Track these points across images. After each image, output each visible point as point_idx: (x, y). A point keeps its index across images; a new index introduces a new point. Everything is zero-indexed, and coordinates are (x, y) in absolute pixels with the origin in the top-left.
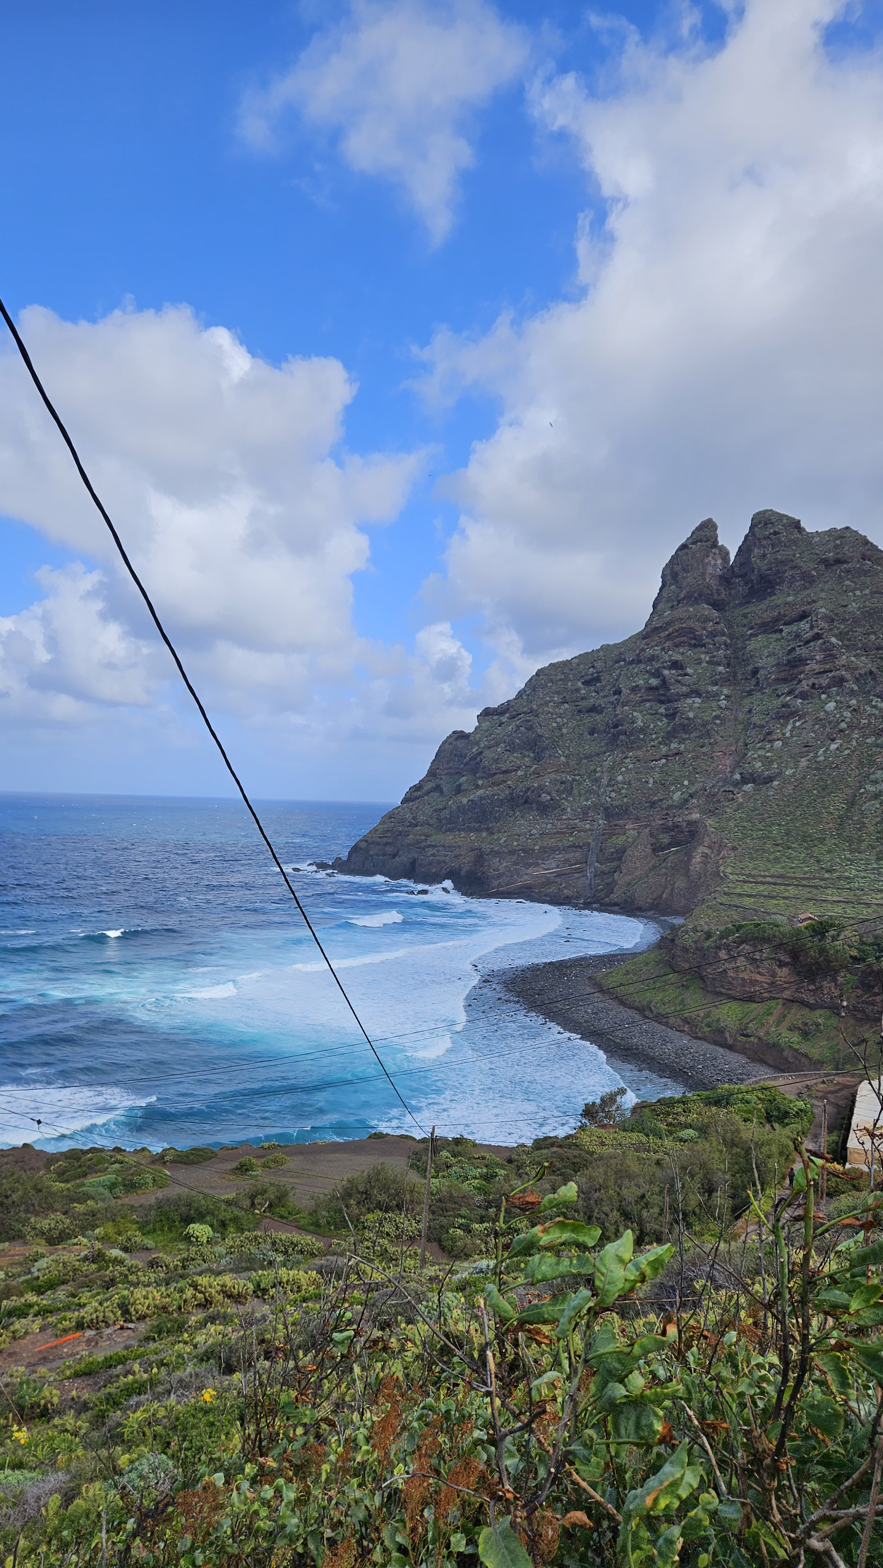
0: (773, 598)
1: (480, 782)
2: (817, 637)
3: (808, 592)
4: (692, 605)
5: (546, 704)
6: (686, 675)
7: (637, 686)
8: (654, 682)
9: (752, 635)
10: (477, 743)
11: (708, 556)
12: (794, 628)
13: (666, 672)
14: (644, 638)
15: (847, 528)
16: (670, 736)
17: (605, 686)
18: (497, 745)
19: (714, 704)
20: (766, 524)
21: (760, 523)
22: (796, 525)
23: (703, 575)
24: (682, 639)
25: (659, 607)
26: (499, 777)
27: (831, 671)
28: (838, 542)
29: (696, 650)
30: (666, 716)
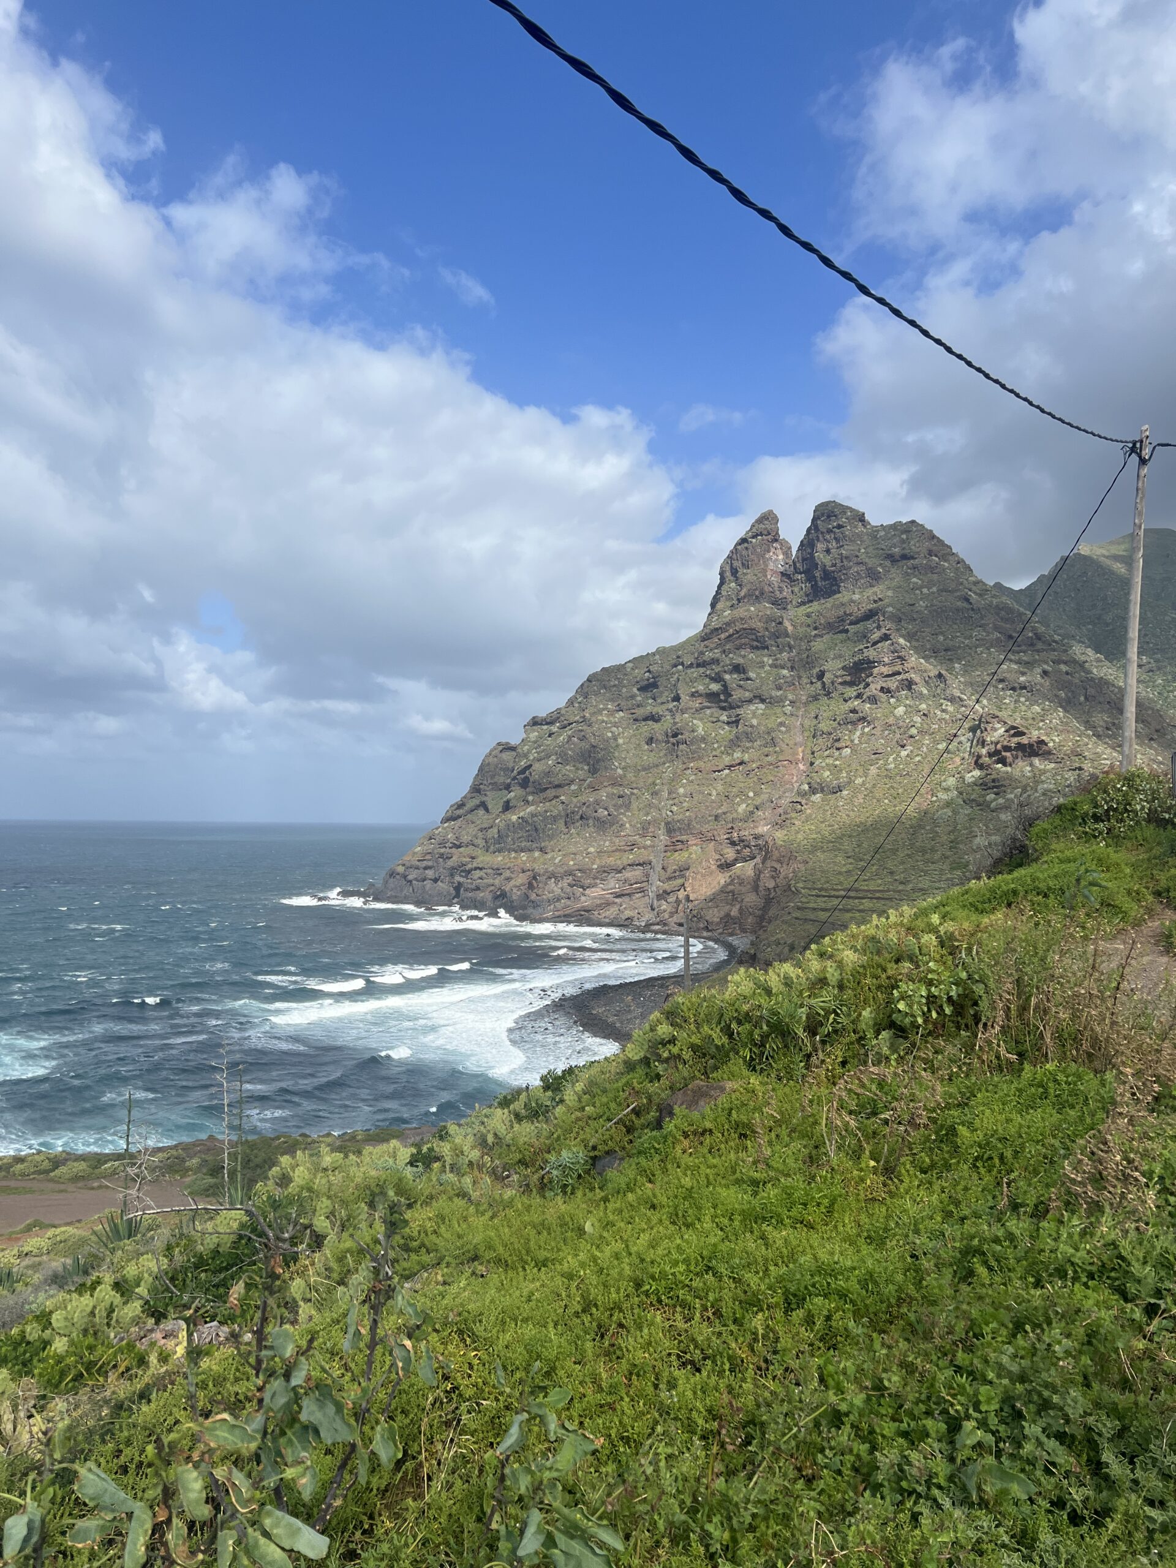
0: (837, 596)
1: (530, 798)
2: (886, 637)
3: (875, 589)
4: (753, 604)
5: (600, 712)
6: (748, 679)
7: (697, 692)
8: (715, 687)
9: (816, 636)
10: (526, 756)
11: (769, 551)
12: (860, 627)
13: (727, 677)
14: (703, 640)
15: (913, 522)
16: (734, 743)
17: (662, 693)
18: (548, 757)
19: (778, 710)
20: (829, 517)
21: (823, 515)
22: (861, 518)
23: (764, 571)
24: (743, 641)
25: (719, 606)
26: (550, 793)
27: (899, 673)
28: (904, 536)
29: (758, 652)
30: (728, 723)
